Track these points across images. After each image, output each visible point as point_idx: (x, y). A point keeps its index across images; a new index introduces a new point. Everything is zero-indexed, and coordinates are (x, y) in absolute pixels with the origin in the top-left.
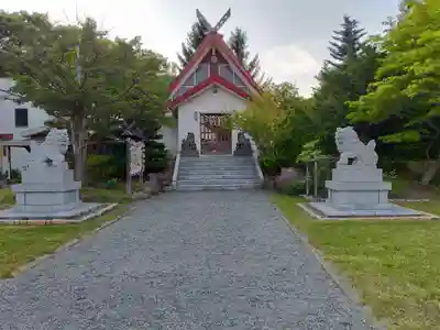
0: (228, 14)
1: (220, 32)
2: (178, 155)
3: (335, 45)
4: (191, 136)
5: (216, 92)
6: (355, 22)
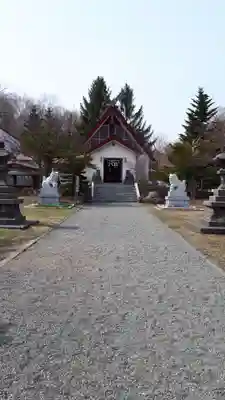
2: (93, 183)
4: (98, 172)
5: (114, 145)
6: (206, 96)
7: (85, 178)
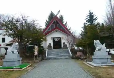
0: (59, 12)
1: (57, 16)
2: (47, 49)
3: (87, 19)
4: (50, 44)
5: (57, 32)
6: (92, 13)
7: (42, 47)
